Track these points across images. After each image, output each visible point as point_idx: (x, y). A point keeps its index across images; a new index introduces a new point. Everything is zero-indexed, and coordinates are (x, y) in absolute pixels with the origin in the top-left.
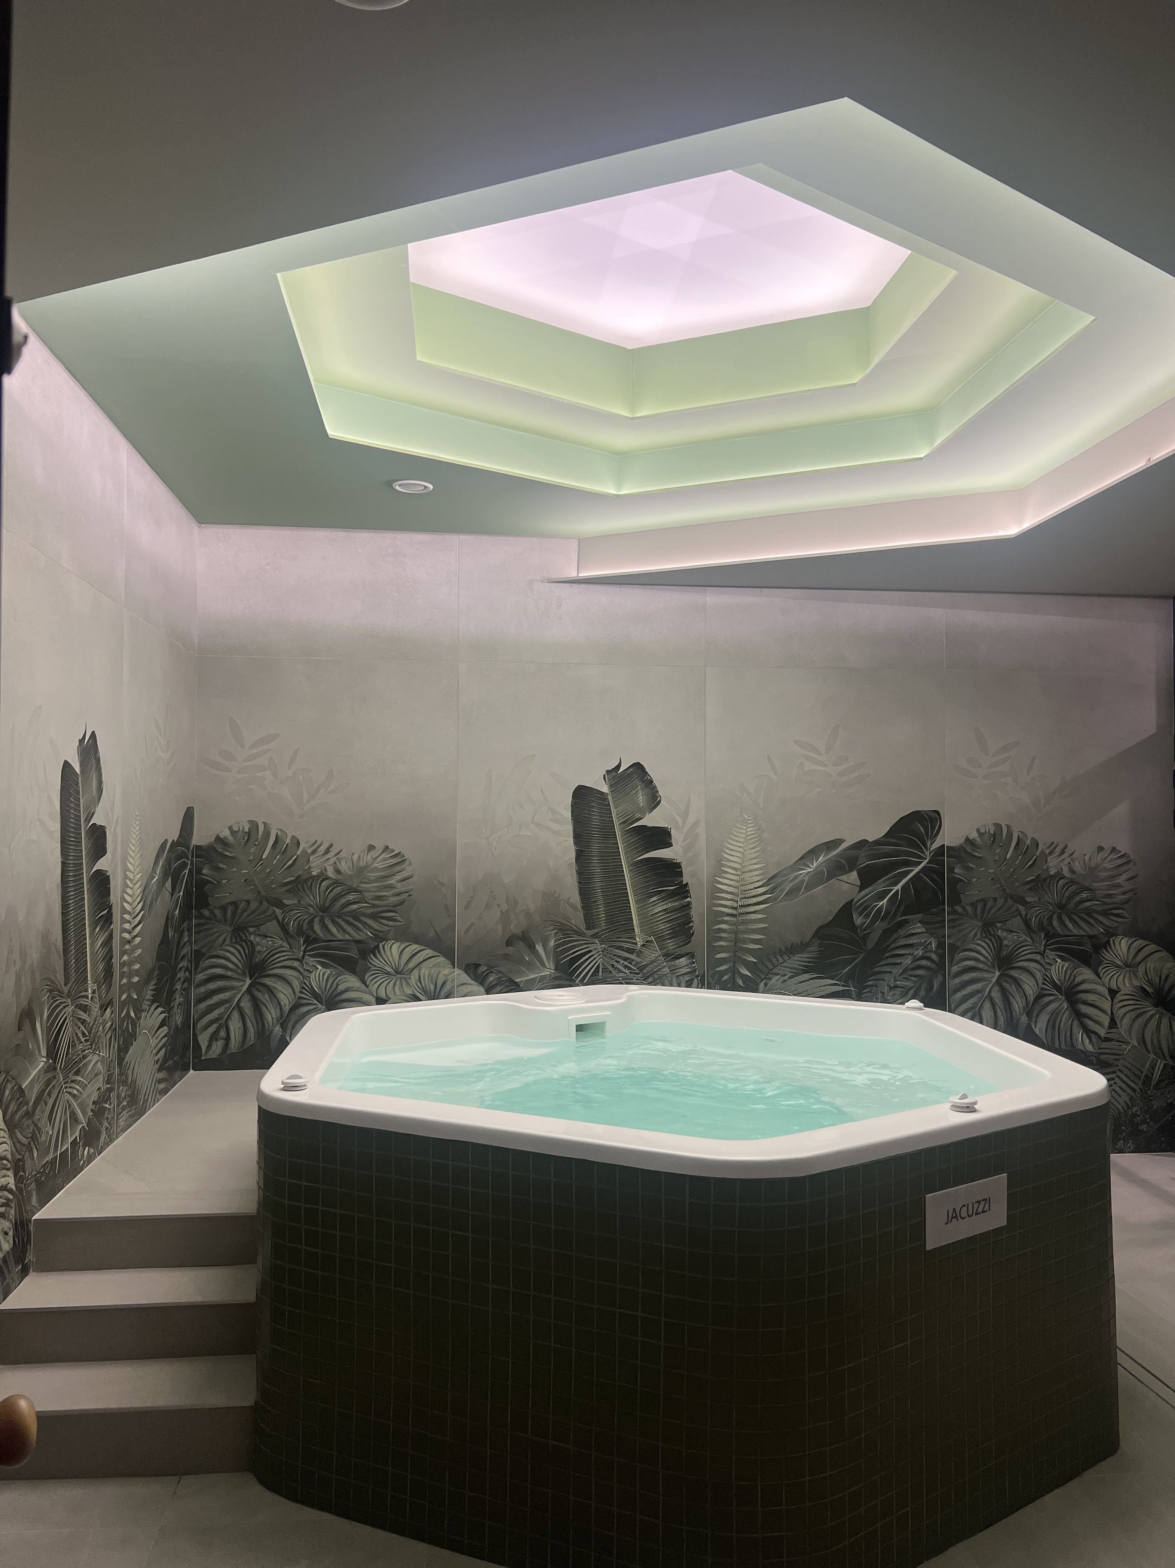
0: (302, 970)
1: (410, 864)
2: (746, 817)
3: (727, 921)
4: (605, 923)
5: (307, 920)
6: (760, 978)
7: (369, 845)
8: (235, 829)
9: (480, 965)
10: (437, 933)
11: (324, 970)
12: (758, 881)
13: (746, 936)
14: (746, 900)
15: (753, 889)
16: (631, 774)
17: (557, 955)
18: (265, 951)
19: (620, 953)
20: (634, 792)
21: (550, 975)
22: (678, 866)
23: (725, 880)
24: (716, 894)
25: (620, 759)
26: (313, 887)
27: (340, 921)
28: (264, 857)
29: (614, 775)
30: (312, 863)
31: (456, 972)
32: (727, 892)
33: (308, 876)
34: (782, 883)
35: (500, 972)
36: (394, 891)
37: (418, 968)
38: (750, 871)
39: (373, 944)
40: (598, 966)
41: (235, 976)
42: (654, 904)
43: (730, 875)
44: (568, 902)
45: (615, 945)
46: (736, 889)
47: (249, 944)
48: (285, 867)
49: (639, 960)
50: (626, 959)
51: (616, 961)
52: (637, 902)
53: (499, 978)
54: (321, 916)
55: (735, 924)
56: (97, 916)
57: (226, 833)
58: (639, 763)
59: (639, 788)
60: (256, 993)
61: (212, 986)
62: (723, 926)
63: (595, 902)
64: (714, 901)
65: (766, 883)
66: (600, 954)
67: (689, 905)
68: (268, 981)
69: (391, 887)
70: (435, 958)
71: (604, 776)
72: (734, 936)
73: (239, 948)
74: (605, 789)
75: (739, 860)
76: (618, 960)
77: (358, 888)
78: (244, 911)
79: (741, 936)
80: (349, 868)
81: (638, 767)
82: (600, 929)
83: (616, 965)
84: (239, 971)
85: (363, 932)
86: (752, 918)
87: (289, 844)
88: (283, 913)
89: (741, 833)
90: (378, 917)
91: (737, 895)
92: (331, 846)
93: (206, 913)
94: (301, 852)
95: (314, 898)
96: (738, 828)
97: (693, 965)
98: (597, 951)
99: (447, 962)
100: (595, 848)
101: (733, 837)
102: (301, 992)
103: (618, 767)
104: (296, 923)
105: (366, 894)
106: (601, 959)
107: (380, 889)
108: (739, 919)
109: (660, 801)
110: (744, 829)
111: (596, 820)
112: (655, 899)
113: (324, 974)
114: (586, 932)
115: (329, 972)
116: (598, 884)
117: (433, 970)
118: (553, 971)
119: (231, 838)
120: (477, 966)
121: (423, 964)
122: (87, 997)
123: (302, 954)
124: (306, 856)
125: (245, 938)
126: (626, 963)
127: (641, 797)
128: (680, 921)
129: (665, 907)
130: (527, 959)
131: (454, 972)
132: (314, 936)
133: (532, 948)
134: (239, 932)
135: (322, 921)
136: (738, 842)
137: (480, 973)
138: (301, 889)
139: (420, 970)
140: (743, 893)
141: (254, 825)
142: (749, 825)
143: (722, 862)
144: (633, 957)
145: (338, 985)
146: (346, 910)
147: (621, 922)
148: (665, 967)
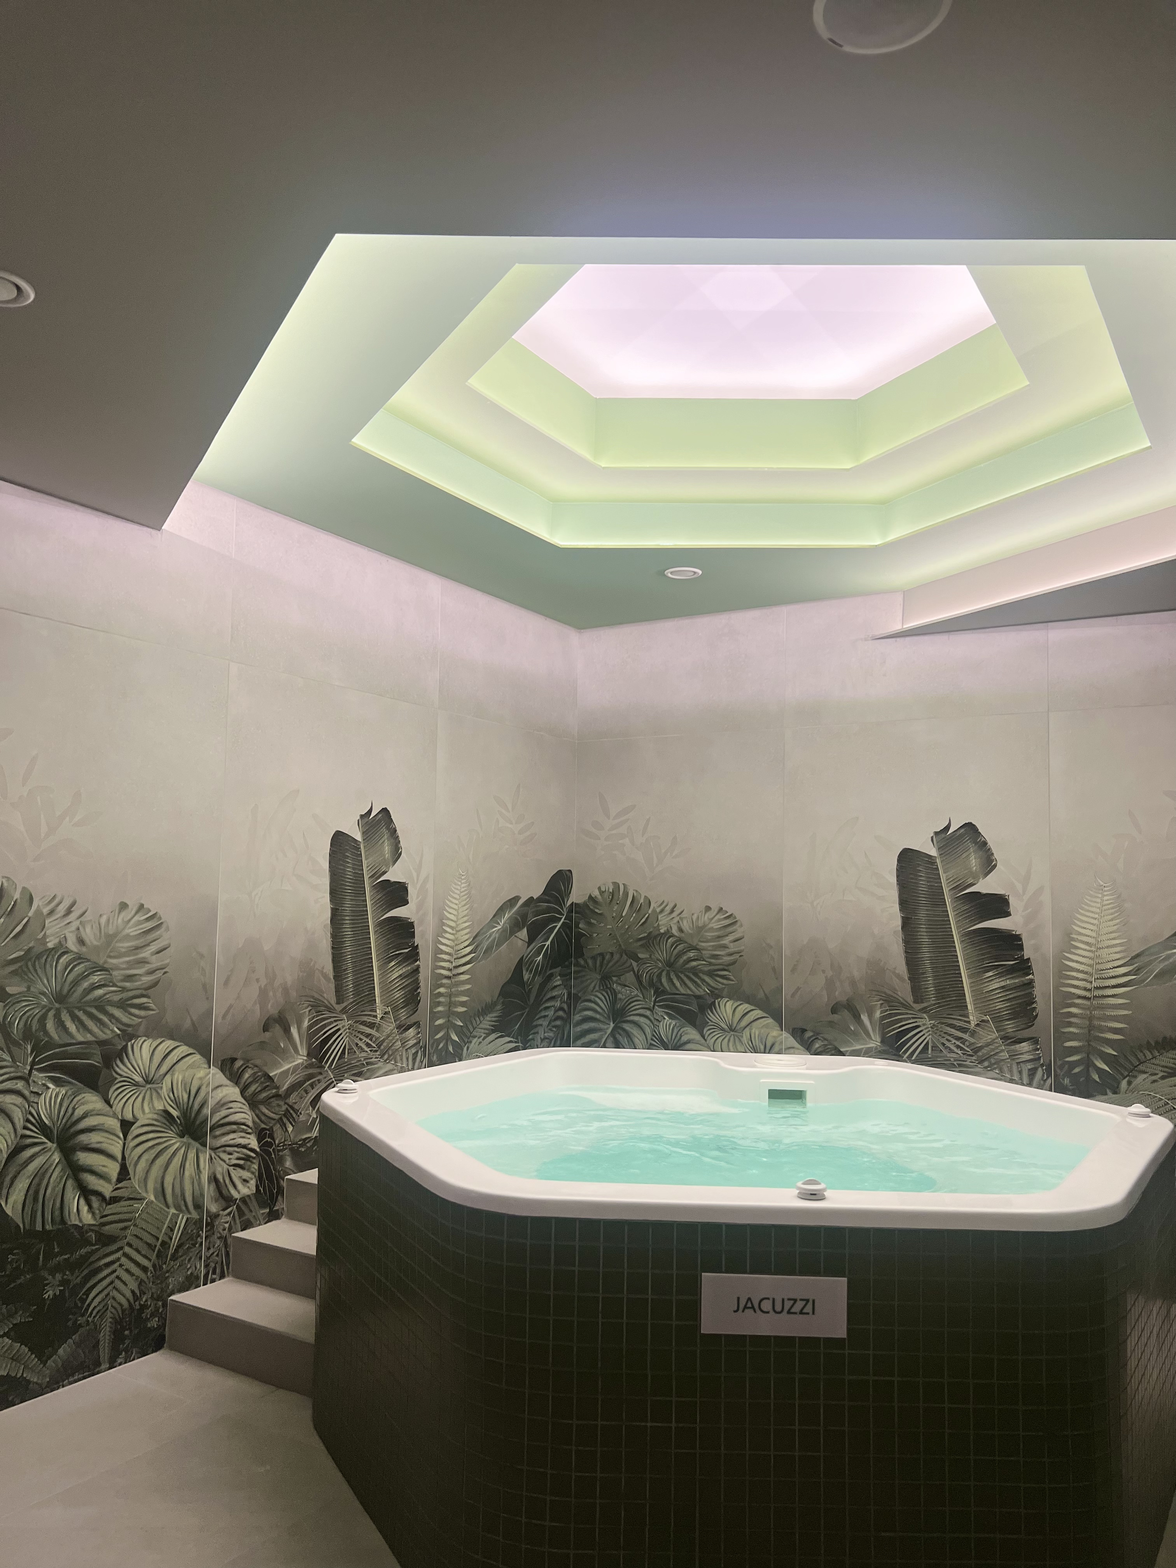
0: (652, 1019)
1: (741, 926)
2: (1102, 883)
3: (1078, 1004)
4: (934, 997)
5: (656, 974)
6: (1122, 1074)
7: (706, 906)
8: (603, 889)
9: (806, 1030)
10: (765, 995)
11: (670, 1021)
12: (1117, 959)
13: (1103, 1024)
14: (1103, 980)
15: (1111, 969)
16: (961, 836)
17: (883, 1027)
18: (625, 999)
19: (950, 1031)
20: (965, 855)
21: (876, 1048)
22: (1018, 938)
23: (1076, 956)
24: (1064, 972)
25: (950, 820)
26: (661, 943)
27: (682, 976)
28: (623, 915)
29: (943, 837)
30: (660, 921)
31: (784, 1035)
32: (1078, 971)
33: (657, 933)
34: (1150, 963)
35: (825, 1039)
36: (727, 951)
37: (749, 1027)
38: (1108, 947)
39: (710, 1000)
40: (927, 1043)
41: (602, 1019)
42: (990, 980)
43: (1082, 951)
44: (894, 973)
45: (945, 1022)
46: (1089, 968)
47: (613, 991)
48: (640, 924)
49: (972, 1040)
50: (958, 1039)
51: (947, 1040)
52: (970, 977)
53: (825, 1045)
54: (667, 970)
55: (1088, 1009)
56: (391, 953)
57: (596, 893)
58: (971, 823)
59: (971, 850)
60: (617, 1036)
61: (586, 1026)
62: (1073, 1010)
63: (923, 974)
64: (1061, 981)
65: (1130, 962)
66: (929, 1031)
67: (1030, 983)
68: (627, 1026)
69: (725, 947)
70: (764, 1019)
71: (932, 838)
72: (1088, 1023)
73: (606, 994)
74: (933, 852)
75: (1094, 934)
76: (949, 1038)
77: (698, 947)
78: (609, 962)
79: (1096, 1023)
80: (689, 926)
81: (970, 828)
82: (929, 1003)
83: (948, 1044)
84: (605, 1015)
85: (701, 988)
86: (1111, 1002)
87: (643, 904)
88: (638, 965)
89: (1095, 902)
90: (714, 974)
91: (1091, 975)
92: (675, 906)
93: (582, 962)
94: (652, 911)
95: (661, 954)
96: (1091, 896)
97: (1037, 1052)
98: (925, 1027)
99: (777, 1024)
100: (923, 915)
101: (1086, 907)
102: (652, 1039)
103: (948, 828)
104: (648, 975)
105: (704, 952)
106: (930, 1036)
107: (716, 948)
108: (1094, 1002)
109: (995, 866)
110: (1098, 897)
111: (923, 884)
112: (990, 974)
113: (670, 1025)
114: (914, 1005)
115: (674, 1023)
116: (926, 953)
117: (762, 1031)
118: (879, 1044)
119: (599, 897)
120: (804, 1031)
121: (754, 1024)
122: (376, 1016)
123: (652, 1004)
124: (656, 914)
125: (609, 986)
126: (958, 1043)
127: (974, 860)
128: (1020, 1001)
129: (1003, 984)
130: (853, 1029)
131: (782, 1035)
132: (662, 988)
133: (857, 1017)
134: (605, 979)
135: (668, 975)
136: (1092, 912)
137: (806, 1039)
138: (651, 944)
139: (751, 1029)
140: (1099, 972)
141: (616, 885)
142: (1105, 893)
143: (1071, 935)
144: (966, 1036)
145: (681, 1036)
146: (687, 966)
147: (953, 997)
148: (1002, 1051)
